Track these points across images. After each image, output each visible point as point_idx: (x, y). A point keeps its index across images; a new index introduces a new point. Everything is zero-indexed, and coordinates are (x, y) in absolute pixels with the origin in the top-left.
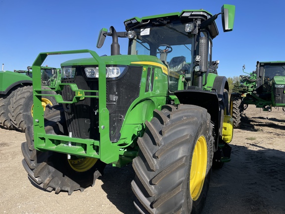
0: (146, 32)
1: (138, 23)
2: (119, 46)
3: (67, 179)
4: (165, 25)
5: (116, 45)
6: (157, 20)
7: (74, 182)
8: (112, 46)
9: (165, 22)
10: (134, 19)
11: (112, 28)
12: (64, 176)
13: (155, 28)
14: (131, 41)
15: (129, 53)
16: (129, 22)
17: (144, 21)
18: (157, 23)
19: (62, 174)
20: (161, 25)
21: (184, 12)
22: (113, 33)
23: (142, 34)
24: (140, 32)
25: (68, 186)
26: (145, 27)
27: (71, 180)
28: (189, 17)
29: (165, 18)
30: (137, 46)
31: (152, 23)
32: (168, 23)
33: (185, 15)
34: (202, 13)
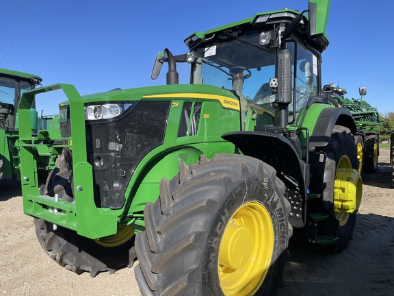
0: (211, 51)
1: (200, 39)
2: (177, 75)
3: (84, 255)
4: (235, 39)
5: (172, 74)
6: (224, 32)
7: (96, 260)
8: (168, 75)
9: (235, 34)
10: (194, 35)
11: (167, 50)
12: (80, 251)
13: (224, 45)
14: (193, 65)
15: (192, 82)
16: (190, 40)
17: (207, 36)
18: (225, 37)
19: (76, 249)
20: (230, 39)
21: (257, 17)
22: (169, 58)
23: (206, 55)
24: (204, 53)
25: (89, 265)
26: (210, 44)
27: (92, 257)
28: (268, 23)
29: (234, 29)
30: (202, 72)
31: (216, 38)
32: (239, 35)
33: (259, 20)
34: (286, 15)
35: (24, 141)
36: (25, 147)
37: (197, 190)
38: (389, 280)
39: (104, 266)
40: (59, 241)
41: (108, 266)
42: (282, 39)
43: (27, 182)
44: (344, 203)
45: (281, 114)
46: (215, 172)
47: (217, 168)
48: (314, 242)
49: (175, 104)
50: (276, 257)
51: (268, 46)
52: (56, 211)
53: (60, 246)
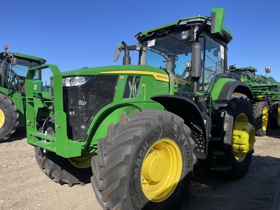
0: (152, 43)
1: (144, 36)
2: (130, 59)
3: (65, 172)
4: (167, 35)
5: (127, 58)
6: (160, 31)
7: (72, 176)
8: (124, 59)
9: (167, 32)
10: (141, 33)
11: (123, 42)
12: (62, 170)
13: (160, 39)
14: (141, 52)
15: (139, 64)
16: (138, 36)
17: (149, 33)
18: (161, 34)
19: (60, 168)
20: (164, 35)
21: (180, 21)
22: (125, 48)
23: (149, 46)
24: (147, 44)
25: (67, 179)
26: (151, 38)
27: (70, 174)
28: (187, 25)
29: (166, 29)
30: (146, 57)
31: (154, 35)
32: (169, 33)
33: (181, 23)
34: (199, 20)
35: (28, 99)
36: (29, 103)
37: (129, 130)
38: (268, 198)
39: (77, 180)
40: (49, 162)
41: (80, 181)
42: (196, 35)
43: (30, 124)
44: (240, 146)
45: (194, 84)
46: (141, 119)
47: (143, 117)
48: (213, 169)
49: (121, 77)
50: (184, 176)
51: (187, 40)
52: (45, 141)
53: (50, 165)
